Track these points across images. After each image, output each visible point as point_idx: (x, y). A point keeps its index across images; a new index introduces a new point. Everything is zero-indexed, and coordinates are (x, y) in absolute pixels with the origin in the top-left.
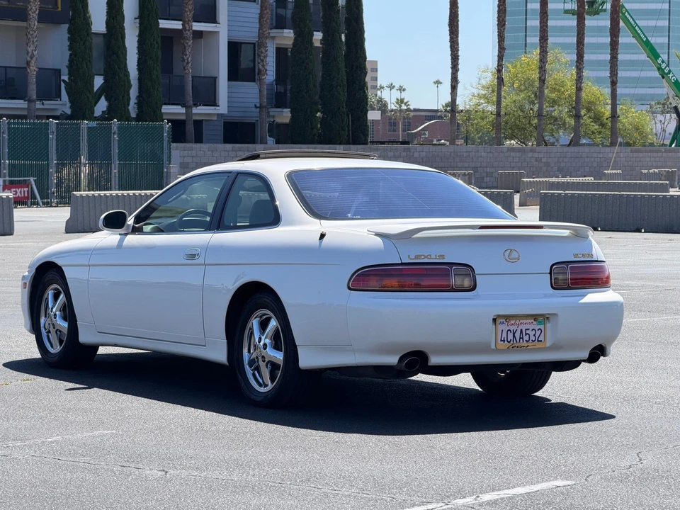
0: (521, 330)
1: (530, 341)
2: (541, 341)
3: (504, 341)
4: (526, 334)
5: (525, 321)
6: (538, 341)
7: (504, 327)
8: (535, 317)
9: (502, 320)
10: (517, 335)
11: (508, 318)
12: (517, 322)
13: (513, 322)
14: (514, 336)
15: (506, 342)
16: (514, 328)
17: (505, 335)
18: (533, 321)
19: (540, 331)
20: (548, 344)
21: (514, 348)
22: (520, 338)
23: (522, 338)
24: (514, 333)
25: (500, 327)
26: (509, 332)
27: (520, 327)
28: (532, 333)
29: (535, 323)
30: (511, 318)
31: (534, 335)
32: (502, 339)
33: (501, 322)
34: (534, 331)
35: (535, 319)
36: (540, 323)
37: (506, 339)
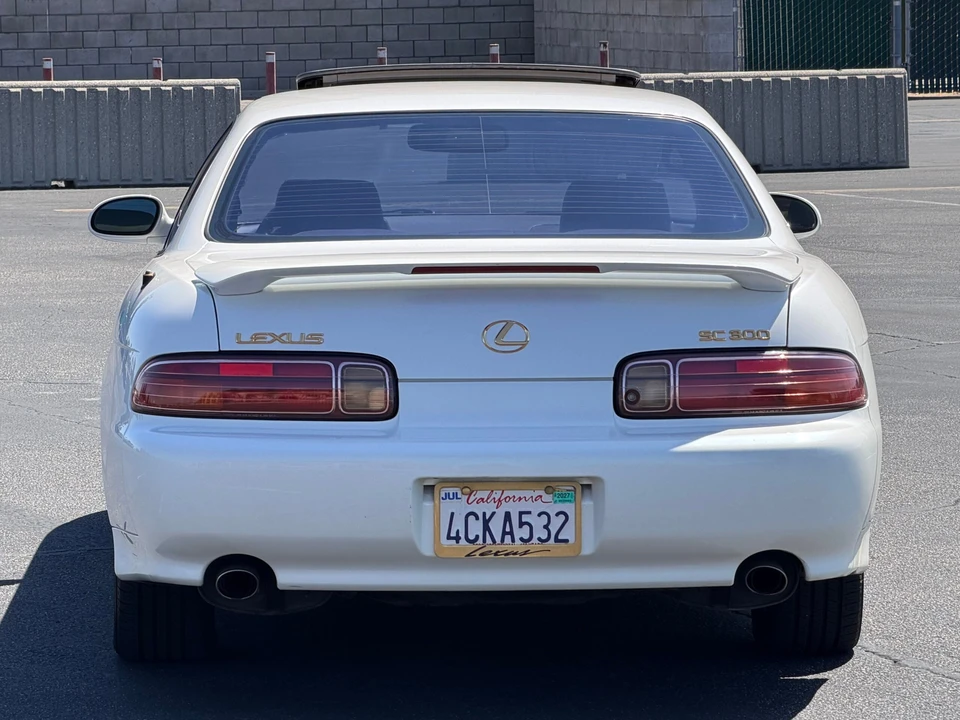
0: (508, 516)
1: (535, 540)
2: (566, 541)
3: (457, 539)
4: (521, 524)
5: (518, 494)
6: (557, 540)
7: (460, 507)
8: (549, 485)
9: (451, 491)
10: (496, 526)
11: (468, 485)
12: (497, 495)
13: (484, 494)
14: (486, 528)
15: (463, 541)
16: (489, 508)
17: (459, 525)
18: (542, 493)
19: (562, 517)
20: (588, 549)
21: (482, 554)
22: (504, 533)
23: (511, 533)
24: (486, 523)
25: (447, 507)
26: (471, 518)
27: (505, 507)
28: (538, 523)
29: (547, 497)
30: (476, 486)
31: (546, 527)
32: (453, 534)
33: (447, 496)
34: (545, 517)
35: (548, 489)
36: (563, 498)
37: (462, 535)
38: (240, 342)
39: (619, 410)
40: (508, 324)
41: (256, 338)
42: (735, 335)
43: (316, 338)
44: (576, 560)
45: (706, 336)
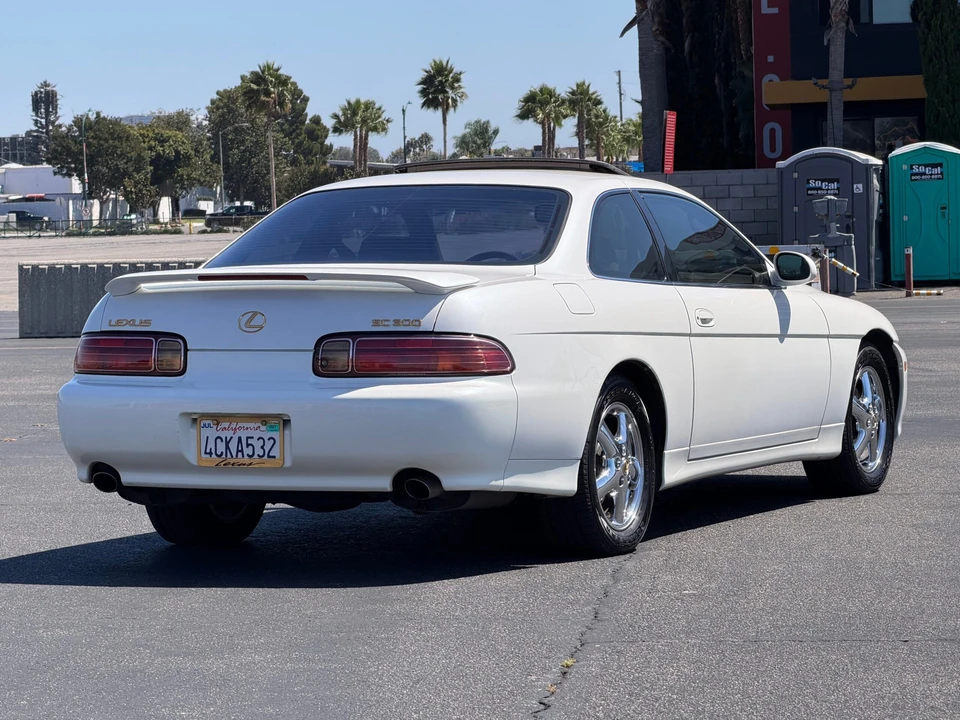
0: (240, 439)
1: (256, 456)
2: (274, 457)
3: (211, 454)
4: (248, 445)
5: (246, 425)
6: (269, 457)
7: (211, 433)
8: (264, 419)
9: (207, 422)
10: (233, 446)
11: (217, 418)
12: (234, 425)
13: (226, 425)
14: (227, 447)
15: (214, 456)
16: (228, 433)
17: (211, 445)
18: (260, 425)
19: (272, 441)
20: (288, 464)
21: (225, 465)
22: (238, 451)
23: (242, 451)
24: (227, 443)
25: (205, 432)
26: (219, 440)
27: (239, 433)
28: (258, 444)
29: (263, 428)
30: (221, 420)
31: (262, 447)
32: (208, 451)
33: (205, 425)
34: (261, 440)
35: (265, 423)
36: (272, 428)
37: (213, 451)
38: (110, 325)
39: (316, 372)
40: (255, 313)
41: (119, 322)
42: (397, 322)
43: (147, 322)
44: (281, 470)
45: (376, 323)
